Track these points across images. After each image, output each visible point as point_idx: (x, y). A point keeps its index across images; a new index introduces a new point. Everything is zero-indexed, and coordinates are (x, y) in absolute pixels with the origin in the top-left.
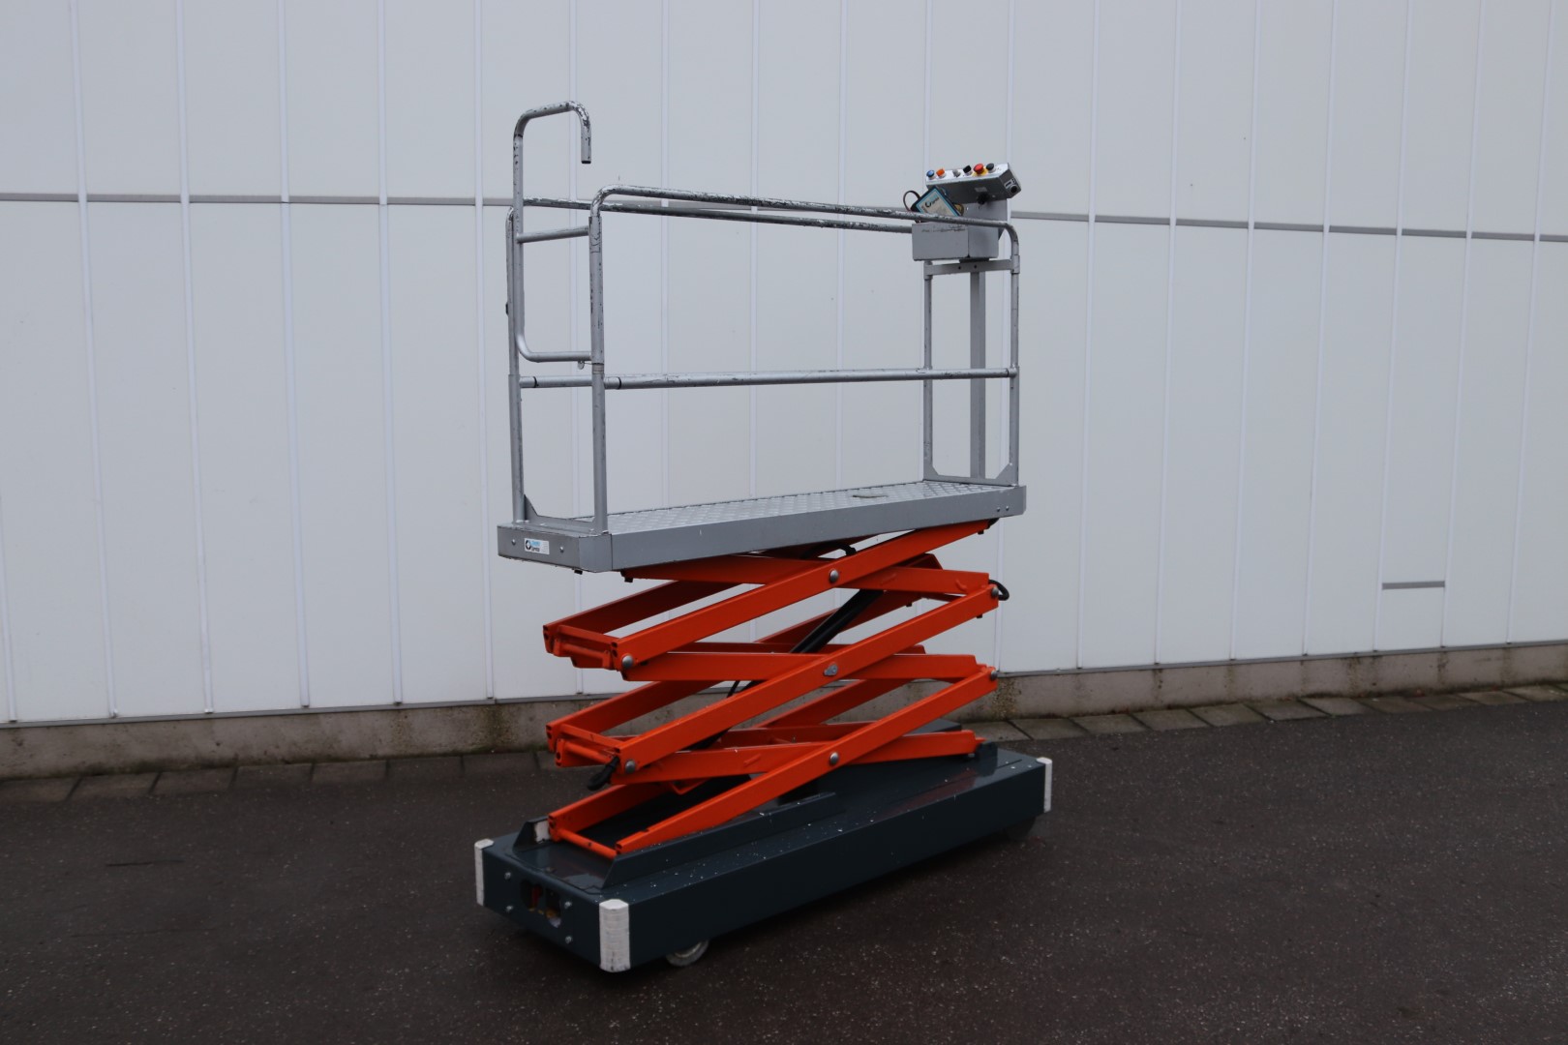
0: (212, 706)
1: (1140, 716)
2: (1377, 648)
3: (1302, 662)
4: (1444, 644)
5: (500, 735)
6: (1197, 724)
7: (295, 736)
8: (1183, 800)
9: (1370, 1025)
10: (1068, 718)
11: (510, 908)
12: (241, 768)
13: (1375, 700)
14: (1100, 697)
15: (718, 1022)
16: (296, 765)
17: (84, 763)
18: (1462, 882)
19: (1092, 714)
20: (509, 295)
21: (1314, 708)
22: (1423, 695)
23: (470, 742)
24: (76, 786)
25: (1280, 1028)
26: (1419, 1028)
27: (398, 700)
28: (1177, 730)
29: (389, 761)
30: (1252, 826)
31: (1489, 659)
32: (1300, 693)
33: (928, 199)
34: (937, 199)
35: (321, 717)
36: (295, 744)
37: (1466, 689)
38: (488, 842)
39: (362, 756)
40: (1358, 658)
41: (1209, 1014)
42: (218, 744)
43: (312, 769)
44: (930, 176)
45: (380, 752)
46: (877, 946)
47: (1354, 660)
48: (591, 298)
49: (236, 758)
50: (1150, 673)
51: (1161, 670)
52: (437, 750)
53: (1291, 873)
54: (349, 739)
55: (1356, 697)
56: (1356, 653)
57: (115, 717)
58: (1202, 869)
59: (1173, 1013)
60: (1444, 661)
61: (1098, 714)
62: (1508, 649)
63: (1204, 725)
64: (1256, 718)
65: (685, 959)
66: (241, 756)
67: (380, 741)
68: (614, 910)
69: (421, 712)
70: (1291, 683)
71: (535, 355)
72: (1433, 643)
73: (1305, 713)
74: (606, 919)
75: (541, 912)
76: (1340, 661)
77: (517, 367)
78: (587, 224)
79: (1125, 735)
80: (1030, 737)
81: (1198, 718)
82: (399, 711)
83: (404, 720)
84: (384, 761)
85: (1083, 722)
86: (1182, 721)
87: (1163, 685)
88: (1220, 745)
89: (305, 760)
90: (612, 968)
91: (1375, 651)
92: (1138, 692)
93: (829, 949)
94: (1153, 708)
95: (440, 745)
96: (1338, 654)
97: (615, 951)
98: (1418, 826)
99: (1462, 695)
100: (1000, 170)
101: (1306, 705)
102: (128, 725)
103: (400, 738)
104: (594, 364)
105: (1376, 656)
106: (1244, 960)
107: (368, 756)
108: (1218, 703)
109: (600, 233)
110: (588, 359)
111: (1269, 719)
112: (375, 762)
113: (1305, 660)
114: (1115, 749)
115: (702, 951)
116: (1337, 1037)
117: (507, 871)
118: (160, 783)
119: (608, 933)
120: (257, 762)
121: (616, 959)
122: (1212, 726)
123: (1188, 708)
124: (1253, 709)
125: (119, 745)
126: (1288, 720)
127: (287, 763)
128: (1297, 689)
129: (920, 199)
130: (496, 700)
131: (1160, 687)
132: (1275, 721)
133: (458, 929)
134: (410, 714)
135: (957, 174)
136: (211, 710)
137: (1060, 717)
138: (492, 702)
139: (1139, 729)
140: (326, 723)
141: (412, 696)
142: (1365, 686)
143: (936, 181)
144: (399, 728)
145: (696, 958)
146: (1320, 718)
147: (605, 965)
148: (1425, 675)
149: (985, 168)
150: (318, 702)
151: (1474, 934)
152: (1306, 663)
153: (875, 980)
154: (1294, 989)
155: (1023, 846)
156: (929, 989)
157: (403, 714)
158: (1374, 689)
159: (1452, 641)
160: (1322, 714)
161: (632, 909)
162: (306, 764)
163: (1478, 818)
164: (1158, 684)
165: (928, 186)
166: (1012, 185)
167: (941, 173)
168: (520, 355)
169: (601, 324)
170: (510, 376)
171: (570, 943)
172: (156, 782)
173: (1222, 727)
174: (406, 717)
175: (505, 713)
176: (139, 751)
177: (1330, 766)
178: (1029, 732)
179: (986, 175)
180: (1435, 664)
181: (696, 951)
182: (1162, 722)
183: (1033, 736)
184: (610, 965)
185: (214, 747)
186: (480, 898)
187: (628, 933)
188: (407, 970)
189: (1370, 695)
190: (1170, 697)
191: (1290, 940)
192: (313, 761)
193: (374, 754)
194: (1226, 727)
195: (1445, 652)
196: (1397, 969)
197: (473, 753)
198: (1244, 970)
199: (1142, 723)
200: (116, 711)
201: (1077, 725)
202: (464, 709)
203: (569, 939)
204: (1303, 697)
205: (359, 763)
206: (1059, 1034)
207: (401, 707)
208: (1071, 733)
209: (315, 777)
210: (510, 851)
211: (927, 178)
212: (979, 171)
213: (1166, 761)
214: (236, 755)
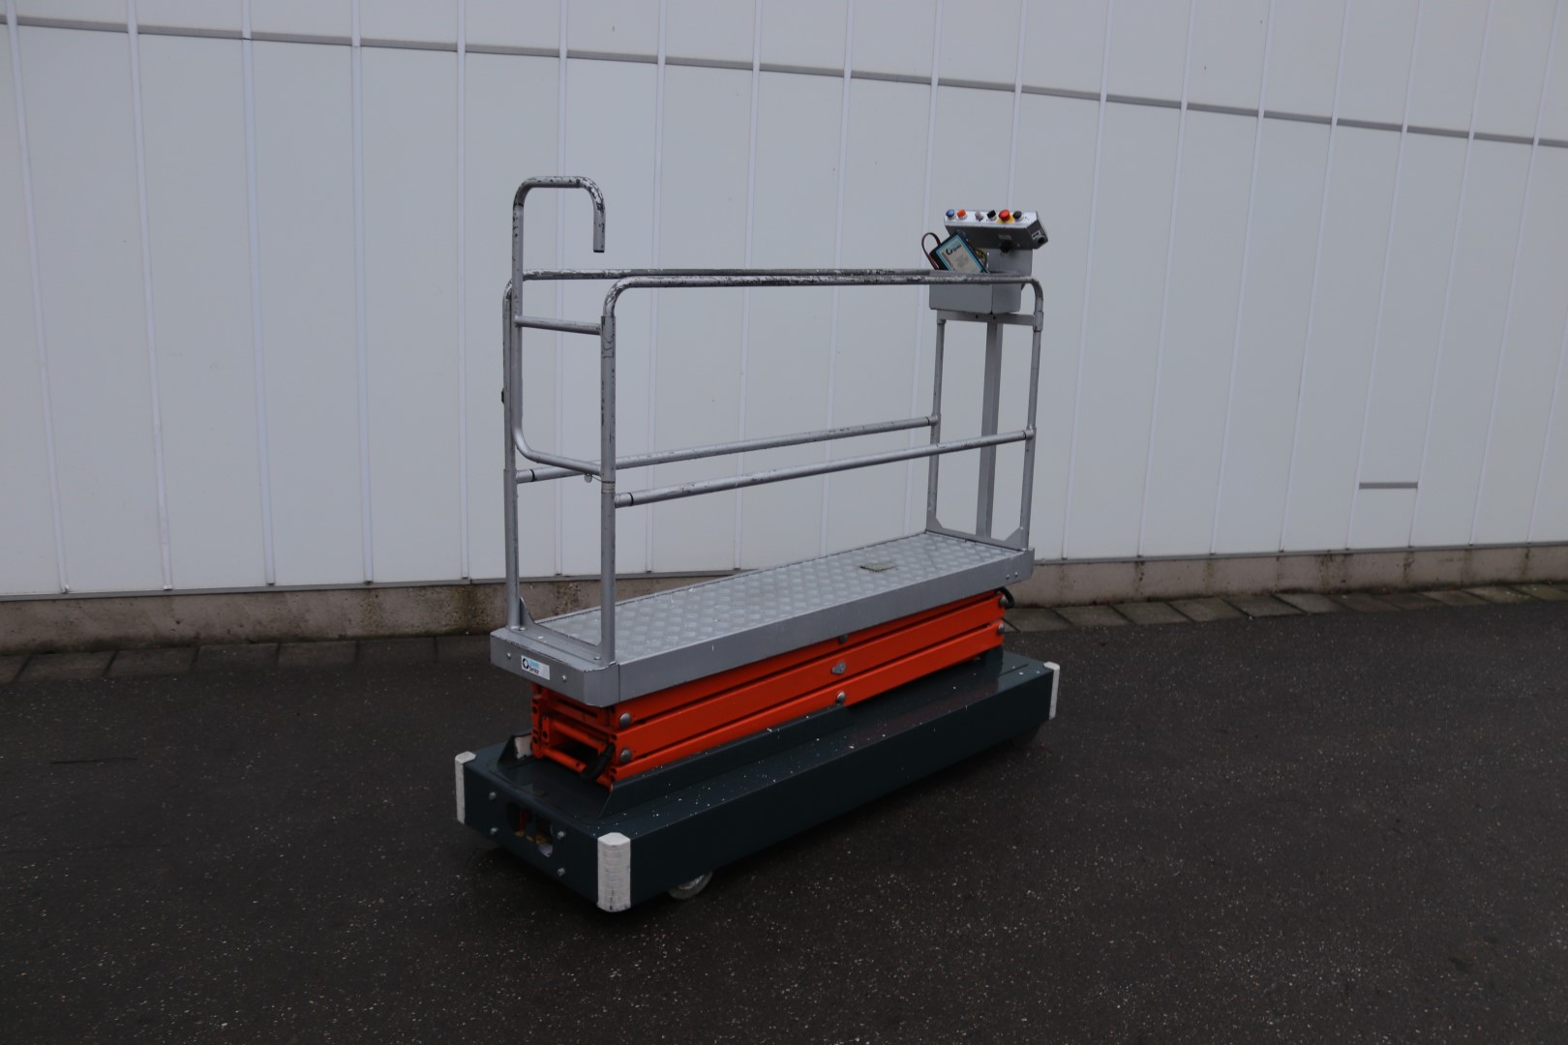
0: (171, 582)
1: (1121, 608)
2: (1349, 546)
3: (1278, 558)
4: (1412, 544)
5: (475, 617)
6: (1178, 619)
7: (261, 614)
8: (1181, 704)
9: (1426, 979)
10: (1050, 608)
11: (494, 830)
12: (203, 648)
13: (1344, 597)
14: (1082, 588)
15: (730, 973)
16: (261, 645)
17: (34, 640)
18: (1478, 806)
19: (1074, 605)
20: (505, 381)
21: (1288, 604)
22: (1388, 593)
23: (444, 623)
24: (24, 666)
25: (1334, 983)
26: (1477, 983)
27: (369, 579)
28: (1160, 625)
29: (360, 643)
30: (1257, 736)
31: (1451, 560)
32: (1274, 589)
33: (949, 246)
34: (959, 247)
35: (287, 595)
36: (260, 623)
37: (1427, 588)
38: (468, 756)
39: (331, 636)
40: (1331, 555)
41: (1257, 966)
42: (178, 623)
43: (278, 649)
44: (950, 216)
45: (350, 633)
46: (892, 876)
47: (1327, 557)
48: (602, 409)
49: (197, 637)
50: (1132, 565)
51: (1143, 563)
52: (409, 630)
53: (1306, 792)
54: (317, 618)
55: (1327, 593)
56: (1329, 551)
57: (66, 592)
58: (1216, 786)
59: (1219, 964)
60: (1410, 560)
61: (1080, 605)
62: (1470, 550)
63: (1184, 619)
64: (1234, 614)
65: (688, 890)
66: (203, 635)
67: (350, 620)
68: (614, 843)
69: (392, 591)
70: (1266, 578)
71: (534, 455)
72: (1401, 542)
73: (1282, 610)
74: (605, 855)
75: (530, 838)
76: (1313, 558)
77: (513, 461)
78: (599, 322)
79: (1110, 628)
80: (1016, 628)
81: (1179, 612)
82: (369, 590)
83: (375, 599)
84: (354, 642)
85: (1067, 613)
86: (1161, 615)
87: (1144, 577)
88: (1206, 642)
89: (272, 640)
90: (611, 908)
91: (1347, 549)
92: (1119, 584)
93: (842, 879)
94: (1132, 600)
95: (413, 626)
96: (1313, 551)
97: (614, 889)
98: (1419, 740)
99: (1426, 594)
100: (1028, 220)
101: (1281, 601)
102: (81, 602)
103: (370, 618)
104: (603, 482)
105: (1348, 554)
106: (1279, 897)
107: (337, 636)
108: (1195, 597)
109: (614, 335)
110: (597, 474)
111: (1247, 615)
112: (344, 642)
113: (1280, 556)
114: (1104, 645)
115: (706, 882)
116: (1395, 995)
117: (491, 791)
118: (115, 664)
119: (607, 871)
120: (219, 641)
121: (615, 898)
122: (1194, 622)
123: (1167, 601)
124: (1230, 604)
125: (72, 622)
126: (1266, 617)
127: (252, 642)
128: (1271, 585)
129: (940, 245)
130: (471, 580)
131: (1141, 579)
132: (1253, 617)
133: (437, 848)
134: (381, 593)
135: (979, 218)
136: (170, 587)
137: (1042, 607)
138: (467, 582)
139: (1122, 622)
140: (293, 603)
141: (383, 576)
142: (1336, 583)
143: (956, 222)
144: (369, 608)
145: (698, 890)
146: (1297, 615)
147: (603, 903)
148: (1391, 574)
149: (1011, 214)
150: (284, 580)
151: (1505, 869)
152: (1281, 559)
153: (896, 919)
154: (1339, 933)
155: (1028, 754)
156: (955, 931)
157: (373, 593)
158: (1343, 586)
159: (1418, 542)
160: (1298, 612)
161: (634, 845)
162: (272, 644)
163: (1475, 731)
164: (1140, 576)
165: (948, 228)
166: (1040, 236)
167: (962, 214)
168: (517, 451)
169: (612, 438)
170: (505, 471)
171: (563, 876)
172: (111, 662)
173: (1203, 622)
174: (377, 596)
175: (480, 595)
176: (95, 629)
177: (1317, 669)
178: (1014, 623)
179: (1012, 224)
180: (1402, 564)
181: (698, 882)
182: (1148, 615)
183: (1018, 627)
184: (609, 905)
185: (174, 626)
186: (461, 816)
187: (629, 870)
188: (381, 901)
189: (1339, 591)
190: (1149, 590)
191: (1322, 873)
192: (279, 642)
193: (343, 634)
194: (1208, 623)
195: (1412, 552)
196: (1438, 910)
197: (448, 634)
198: (1282, 909)
199: (1123, 616)
200: (68, 587)
201: (1060, 617)
202: (438, 589)
203: (561, 871)
204: (1276, 592)
205: (327, 644)
206: (1103, 991)
207: (371, 586)
208: (1056, 625)
209: (281, 660)
210: (494, 767)
211: (946, 218)
212: (1005, 218)
213: (1156, 659)
214: (198, 633)
